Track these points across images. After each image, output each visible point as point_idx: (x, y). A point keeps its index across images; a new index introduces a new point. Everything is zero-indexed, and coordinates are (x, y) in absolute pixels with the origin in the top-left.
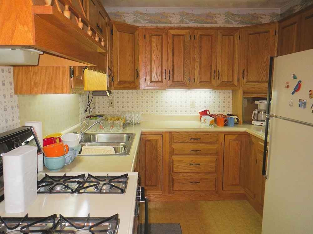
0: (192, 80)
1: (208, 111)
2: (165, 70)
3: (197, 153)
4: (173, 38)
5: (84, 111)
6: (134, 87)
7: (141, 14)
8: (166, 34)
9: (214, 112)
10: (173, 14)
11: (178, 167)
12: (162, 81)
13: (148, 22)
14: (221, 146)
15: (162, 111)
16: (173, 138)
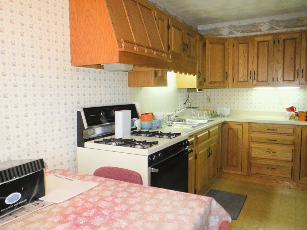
0: (275, 79)
1: (295, 107)
2: (251, 72)
3: (273, 142)
4: (258, 44)
5: (183, 103)
6: (224, 86)
7: (235, 26)
8: (252, 41)
9: (303, 108)
10: (263, 23)
11: (256, 153)
12: (247, 81)
13: (240, 33)
14: (298, 138)
15: (251, 107)
16: (252, 128)
